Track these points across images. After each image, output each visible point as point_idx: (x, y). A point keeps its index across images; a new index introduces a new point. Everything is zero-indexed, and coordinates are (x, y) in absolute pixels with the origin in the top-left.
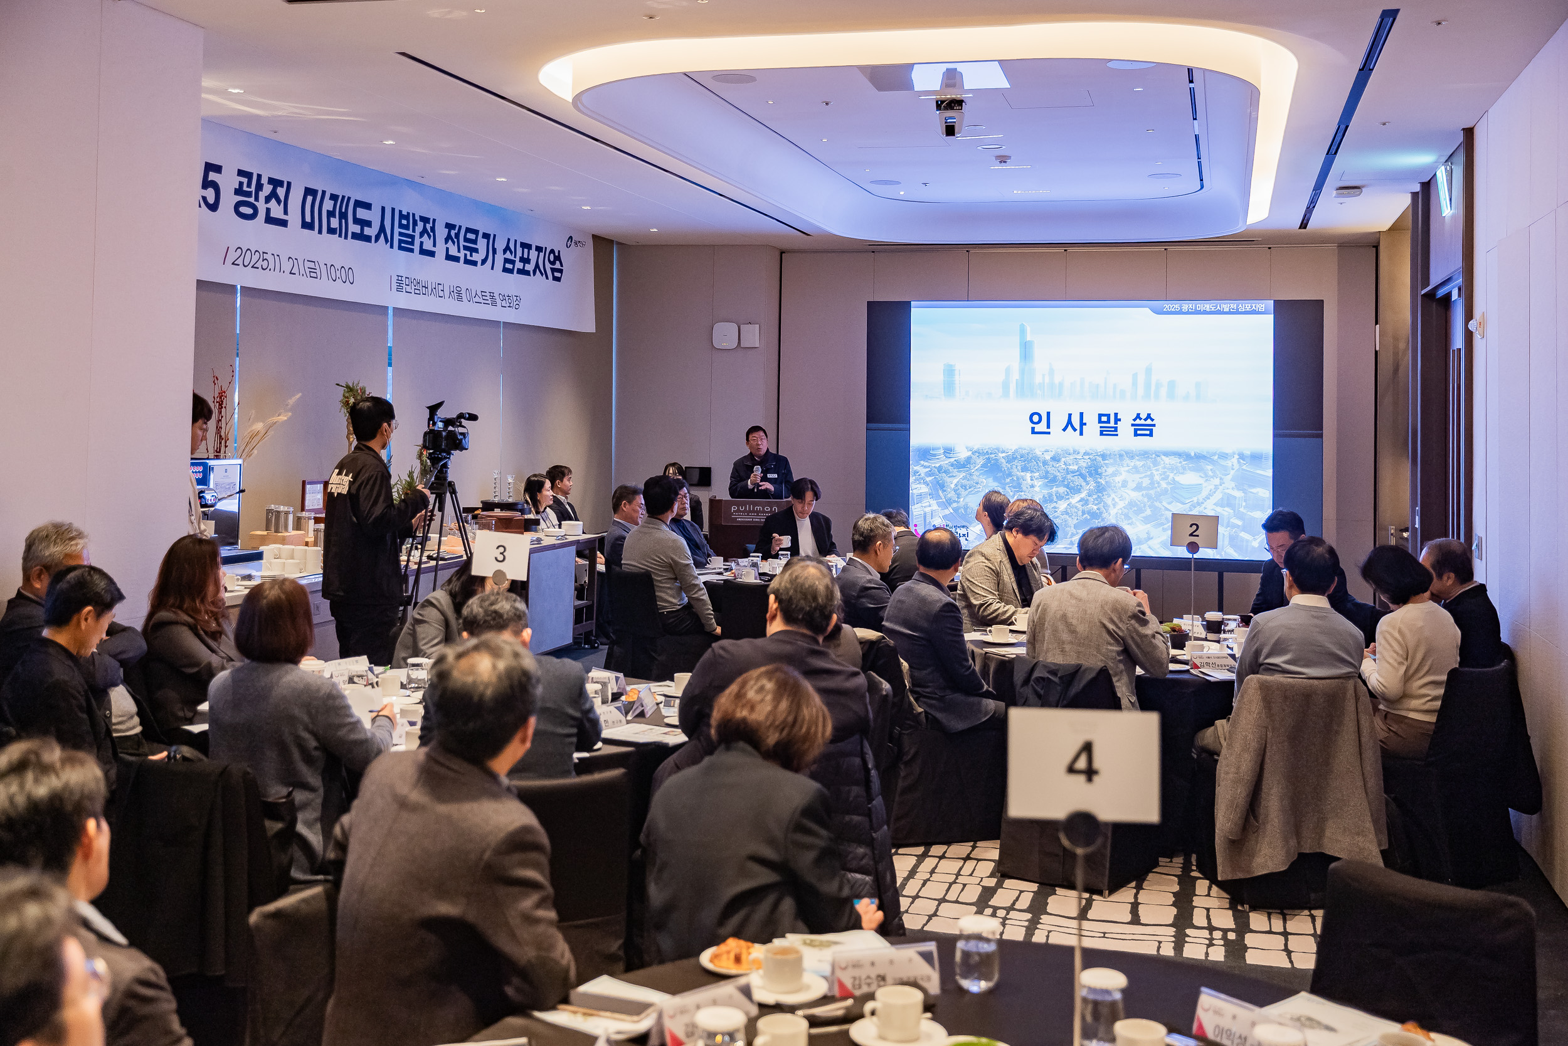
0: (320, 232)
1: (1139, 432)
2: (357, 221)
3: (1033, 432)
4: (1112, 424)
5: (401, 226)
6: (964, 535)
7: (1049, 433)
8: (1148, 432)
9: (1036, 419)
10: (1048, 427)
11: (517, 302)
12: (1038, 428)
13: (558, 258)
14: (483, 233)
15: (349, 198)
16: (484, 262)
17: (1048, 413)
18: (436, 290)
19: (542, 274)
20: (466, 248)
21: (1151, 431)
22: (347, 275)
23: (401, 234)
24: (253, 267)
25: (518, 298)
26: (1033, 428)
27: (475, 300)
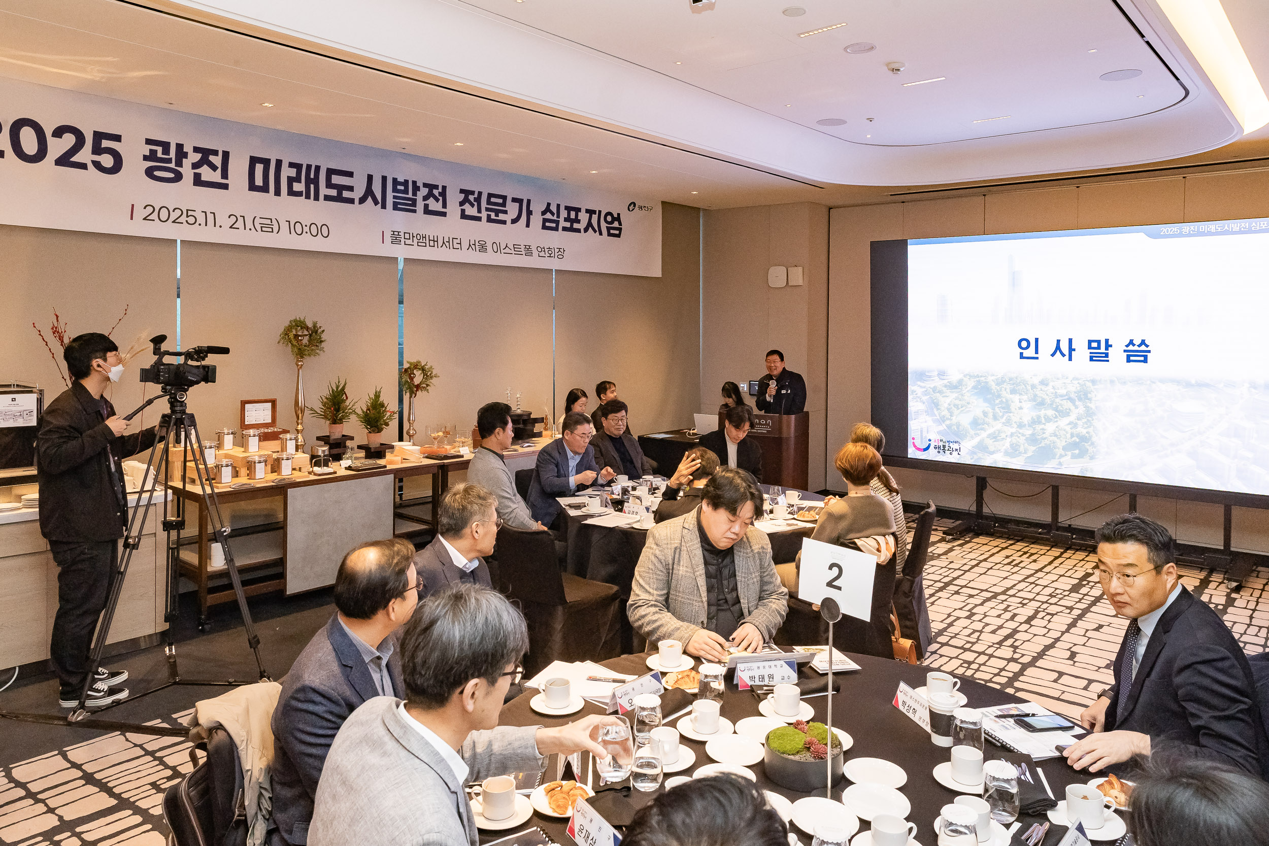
0: (278, 193)
1: (1132, 358)
2: (329, 185)
3: (1022, 356)
4: (1103, 350)
5: (395, 190)
6: (956, 450)
7: (1037, 358)
8: (1142, 358)
9: (1024, 344)
10: (1037, 352)
11: (560, 253)
12: (1026, 353)
13: (618, 219)
14: (513, 198)
15: (318, 168)
16: (514, 221)
17: (1037, 340)
18: (448, 243)
19: (595, 231)
20: (487, 209)
21: (1146, 357)
22: (321, 230)
23: (395, 197)
24: (174, 222)
25: (562, 250)
26: (1021, 354)
27: (505, 251)
